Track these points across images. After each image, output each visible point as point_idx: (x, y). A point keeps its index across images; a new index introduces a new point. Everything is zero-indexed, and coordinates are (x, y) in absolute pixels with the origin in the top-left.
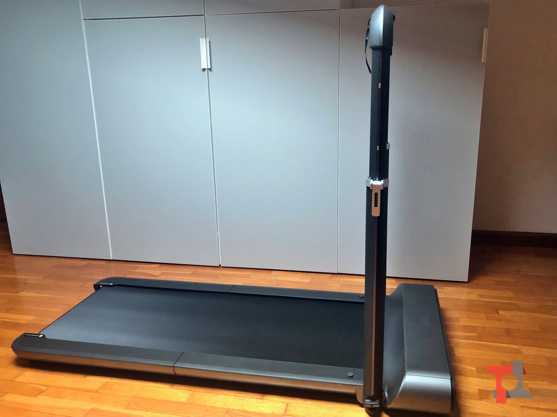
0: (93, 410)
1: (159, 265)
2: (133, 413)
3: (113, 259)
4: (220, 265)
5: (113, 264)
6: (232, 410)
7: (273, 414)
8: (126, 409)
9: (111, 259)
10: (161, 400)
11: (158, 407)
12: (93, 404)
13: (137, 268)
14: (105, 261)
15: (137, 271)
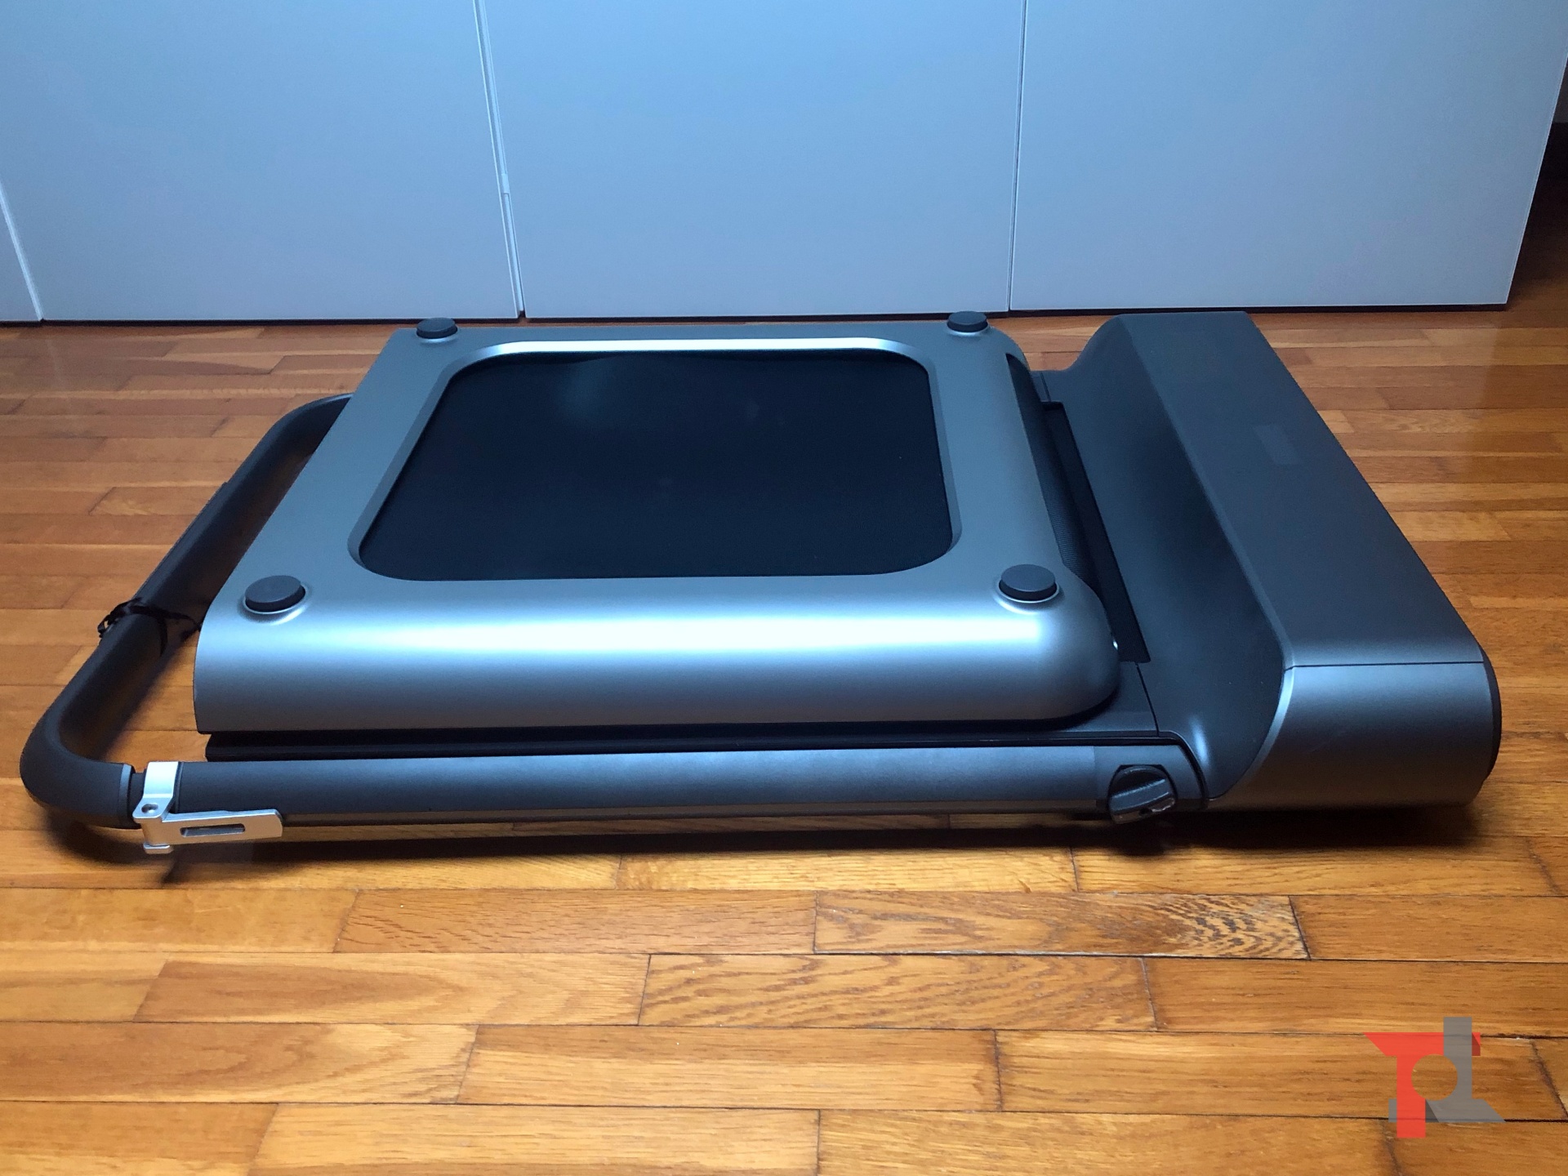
0: (170, 971)
1: (259, 330)
2: (377, 967)
3: (47, 319)
4: (522, 314)
5: (50, 342)
6: (836, 894)
7: (1028, 891)
8: (334, 952)
9: (39, 319)
10: (487, 890)
11: (490, 925)
12: (163, 946)
13: (170, 347)
14: (16, 329)
15: (171, 357)
